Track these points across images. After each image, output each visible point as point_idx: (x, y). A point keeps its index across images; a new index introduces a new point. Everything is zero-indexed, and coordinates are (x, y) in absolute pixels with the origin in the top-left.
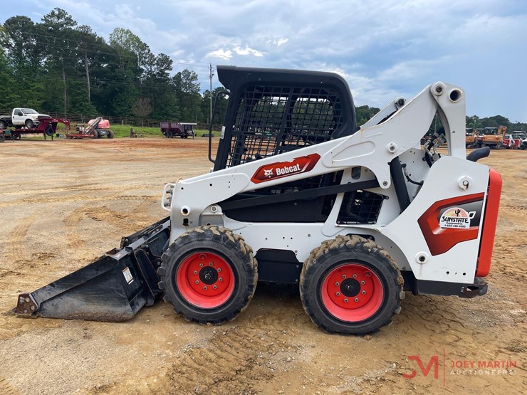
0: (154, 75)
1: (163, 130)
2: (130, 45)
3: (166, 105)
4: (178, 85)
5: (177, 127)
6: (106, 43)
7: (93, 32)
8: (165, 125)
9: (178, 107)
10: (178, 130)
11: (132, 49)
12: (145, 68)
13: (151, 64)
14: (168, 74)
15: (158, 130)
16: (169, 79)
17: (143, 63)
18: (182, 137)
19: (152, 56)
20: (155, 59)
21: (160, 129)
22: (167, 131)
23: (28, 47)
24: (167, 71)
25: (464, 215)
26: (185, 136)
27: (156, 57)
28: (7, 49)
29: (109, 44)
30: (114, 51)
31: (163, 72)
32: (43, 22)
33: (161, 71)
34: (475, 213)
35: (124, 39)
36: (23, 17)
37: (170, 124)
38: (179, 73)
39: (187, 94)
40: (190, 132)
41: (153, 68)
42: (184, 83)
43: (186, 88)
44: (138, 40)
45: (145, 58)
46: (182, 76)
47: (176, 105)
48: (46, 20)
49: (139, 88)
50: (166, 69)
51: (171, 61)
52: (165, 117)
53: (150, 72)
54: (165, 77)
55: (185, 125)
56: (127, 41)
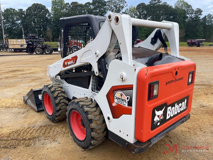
0: (193, 18)
1: (188, 43)
2: (183, 7)
3: (197, 32)
4: (204, 22)
5: (195, 41)
6: (173, 7)
7: (168, 4)
8: (189, 41)
9: (202, 32)
10: (195, 43)
11: (183, 8)
12: (189, 16)
13: (192, 14)
14: (200, 17)
15: (186, 43)
16: (200, 20)
17: (188, 14)
18: (197, 46)
19: (193, 10)
20: (194, 11)
21: (187, 43)
22: (190, 43)
23: (143, 14)
24: (199, 16)
25: (124, 97)
26: (199, 46)
27: (194, 10)
28: (136, 16)
29: (174, 8)
30: (176, 10)
31: (197, 16)
32: (149, 4)
33: (196, 16)
34: (129, 97)
35: (180, 5)
36: (143, 3)
37: (191, 41)
38: (206, 16)
39: (209, 26)
40: (201, 44)
41: (193, 15)
42: (208, 21)
43: (208, 23)
44: (187, 4)
45: (190, 11)
46: (207, 17)
47: (202, 31)
48: (150, 3)
49: (185, 25)
50: (199, 15)
51: (202, 11)
52: (196, 37)
53: (191, 17)
54: (198, 18)
55: (198, 41)
56: (182, 5)
